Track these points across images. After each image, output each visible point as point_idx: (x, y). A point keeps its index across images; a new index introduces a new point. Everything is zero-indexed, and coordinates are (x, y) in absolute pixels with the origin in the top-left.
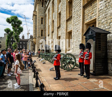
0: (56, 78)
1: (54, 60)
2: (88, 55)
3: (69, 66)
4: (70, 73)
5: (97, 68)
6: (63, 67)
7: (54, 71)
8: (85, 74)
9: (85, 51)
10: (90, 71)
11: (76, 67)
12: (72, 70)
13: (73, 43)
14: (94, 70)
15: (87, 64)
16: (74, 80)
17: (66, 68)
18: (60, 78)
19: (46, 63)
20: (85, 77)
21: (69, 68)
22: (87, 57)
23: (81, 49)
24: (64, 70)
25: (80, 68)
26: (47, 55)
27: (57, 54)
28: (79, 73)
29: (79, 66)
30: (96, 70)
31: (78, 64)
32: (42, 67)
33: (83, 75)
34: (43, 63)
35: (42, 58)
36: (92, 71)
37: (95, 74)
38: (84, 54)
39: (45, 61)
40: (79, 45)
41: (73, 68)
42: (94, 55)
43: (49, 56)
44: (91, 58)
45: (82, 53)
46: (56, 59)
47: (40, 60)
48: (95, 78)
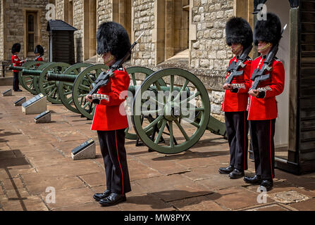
0: (108, 194)
1: (96, 101)
2: (265, 72)
5: (307, 135)
7: (97, 157)
8: (251, 169)
9: (251, 55)
10: (277, 154)
11: (207, 135)
12: (189, 149)
13: (194, 14)
14: (293, 149)
15: (263, 117)
16: (198, 202)
17: (162, 140)
18: (128, 195)
19: (53, 117)
21: (174, 140)
22: (261, 84)
23: (236, 43)
24: (150, 150)
26: (62, 75)
27: (110, 72)
29: (224, 129)
30: (304, 147)
31: (222, 118)
32: (31, 142)
33: (243, 175)
34: (39, 121)
35: (35, 93)
36: (286, 154)
37: (298, 166)
38: (247, 70)
39: (50, 107)
40: (224, 25)
41: (196, 142)
42: (295, 73)
43: (72, 80)
44: (280, 90)
45: (240, 63)
46: (105, 97)
47: (18, 104)
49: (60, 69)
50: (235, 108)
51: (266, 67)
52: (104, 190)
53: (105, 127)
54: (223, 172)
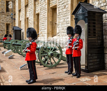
0: (30, 80)
2: (77, 42)
3: (52, 61)
4: (53, 71)
5: (91, 61)
6: (43, 63)
7: (27, 69)
8: (74, 72)
12: (56, 66)
13: (58, 25)
14: (87, 65)
16: (58, 82)
17: (48, 63)
18: (36, 80)
19: (14, 57)
20: (75, 75)
23: (69, 34)
24: (44, 67)
25: (68, 62)
26: (17, 44)
27: (31, 43)
28: (67, 70)
29: (66, 60)
30: (90, 64)
32: (7, 65)
34: (10, 58)
35: (8, 49)
36: (84, 67)
37: (88, 70)
39: (13, 54)
40: (66, 28)
41: (58, 64)
42: (87, 43)
43: (20, 45)
45: (71, 40)
46: (29, 50)
47: (3, 53)
48: (87, 76)
49: (17, 42)
50: (69, 53)
51: (77, 41)
52: (29, 79)
53: (29, 60)
54: (66, 72)
